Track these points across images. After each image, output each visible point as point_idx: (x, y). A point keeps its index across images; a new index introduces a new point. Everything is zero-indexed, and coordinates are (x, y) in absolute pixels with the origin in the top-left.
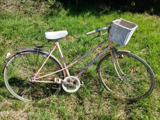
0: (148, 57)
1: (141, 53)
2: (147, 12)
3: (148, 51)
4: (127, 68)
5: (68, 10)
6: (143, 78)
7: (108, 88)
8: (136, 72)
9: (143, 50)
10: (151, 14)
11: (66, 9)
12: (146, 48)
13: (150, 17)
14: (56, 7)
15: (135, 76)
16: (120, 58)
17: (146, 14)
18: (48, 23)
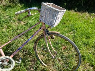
0: (74, 37)
1: (70, 34)
2: (73, 10)
3: (74, 33)
4: (60, 46)
5: (23, 5)
6: (71, 53)
7: (44, 63)
8: (66, 48)
9: (71, 32)
10: (76, 11)
11: (21, 4)
12: (73, 31)
13: (75, 13)
14: (14, 2)
15: (65, 52)
16: (51, 38)
17: (73, 11)
18: (6, 12)
